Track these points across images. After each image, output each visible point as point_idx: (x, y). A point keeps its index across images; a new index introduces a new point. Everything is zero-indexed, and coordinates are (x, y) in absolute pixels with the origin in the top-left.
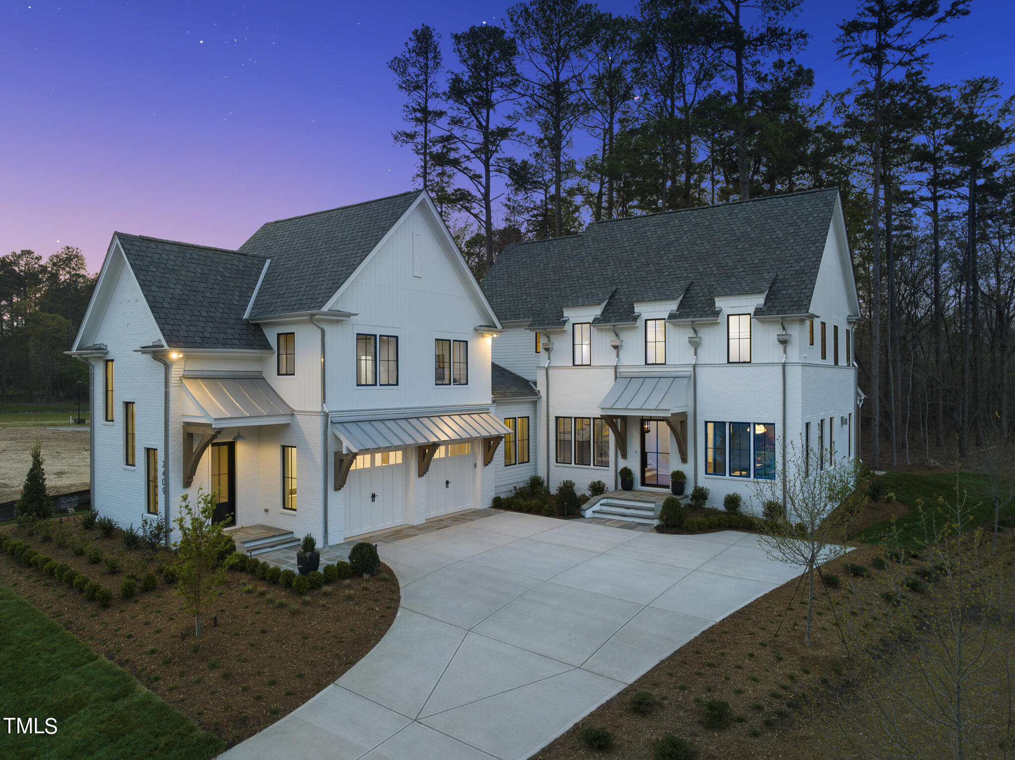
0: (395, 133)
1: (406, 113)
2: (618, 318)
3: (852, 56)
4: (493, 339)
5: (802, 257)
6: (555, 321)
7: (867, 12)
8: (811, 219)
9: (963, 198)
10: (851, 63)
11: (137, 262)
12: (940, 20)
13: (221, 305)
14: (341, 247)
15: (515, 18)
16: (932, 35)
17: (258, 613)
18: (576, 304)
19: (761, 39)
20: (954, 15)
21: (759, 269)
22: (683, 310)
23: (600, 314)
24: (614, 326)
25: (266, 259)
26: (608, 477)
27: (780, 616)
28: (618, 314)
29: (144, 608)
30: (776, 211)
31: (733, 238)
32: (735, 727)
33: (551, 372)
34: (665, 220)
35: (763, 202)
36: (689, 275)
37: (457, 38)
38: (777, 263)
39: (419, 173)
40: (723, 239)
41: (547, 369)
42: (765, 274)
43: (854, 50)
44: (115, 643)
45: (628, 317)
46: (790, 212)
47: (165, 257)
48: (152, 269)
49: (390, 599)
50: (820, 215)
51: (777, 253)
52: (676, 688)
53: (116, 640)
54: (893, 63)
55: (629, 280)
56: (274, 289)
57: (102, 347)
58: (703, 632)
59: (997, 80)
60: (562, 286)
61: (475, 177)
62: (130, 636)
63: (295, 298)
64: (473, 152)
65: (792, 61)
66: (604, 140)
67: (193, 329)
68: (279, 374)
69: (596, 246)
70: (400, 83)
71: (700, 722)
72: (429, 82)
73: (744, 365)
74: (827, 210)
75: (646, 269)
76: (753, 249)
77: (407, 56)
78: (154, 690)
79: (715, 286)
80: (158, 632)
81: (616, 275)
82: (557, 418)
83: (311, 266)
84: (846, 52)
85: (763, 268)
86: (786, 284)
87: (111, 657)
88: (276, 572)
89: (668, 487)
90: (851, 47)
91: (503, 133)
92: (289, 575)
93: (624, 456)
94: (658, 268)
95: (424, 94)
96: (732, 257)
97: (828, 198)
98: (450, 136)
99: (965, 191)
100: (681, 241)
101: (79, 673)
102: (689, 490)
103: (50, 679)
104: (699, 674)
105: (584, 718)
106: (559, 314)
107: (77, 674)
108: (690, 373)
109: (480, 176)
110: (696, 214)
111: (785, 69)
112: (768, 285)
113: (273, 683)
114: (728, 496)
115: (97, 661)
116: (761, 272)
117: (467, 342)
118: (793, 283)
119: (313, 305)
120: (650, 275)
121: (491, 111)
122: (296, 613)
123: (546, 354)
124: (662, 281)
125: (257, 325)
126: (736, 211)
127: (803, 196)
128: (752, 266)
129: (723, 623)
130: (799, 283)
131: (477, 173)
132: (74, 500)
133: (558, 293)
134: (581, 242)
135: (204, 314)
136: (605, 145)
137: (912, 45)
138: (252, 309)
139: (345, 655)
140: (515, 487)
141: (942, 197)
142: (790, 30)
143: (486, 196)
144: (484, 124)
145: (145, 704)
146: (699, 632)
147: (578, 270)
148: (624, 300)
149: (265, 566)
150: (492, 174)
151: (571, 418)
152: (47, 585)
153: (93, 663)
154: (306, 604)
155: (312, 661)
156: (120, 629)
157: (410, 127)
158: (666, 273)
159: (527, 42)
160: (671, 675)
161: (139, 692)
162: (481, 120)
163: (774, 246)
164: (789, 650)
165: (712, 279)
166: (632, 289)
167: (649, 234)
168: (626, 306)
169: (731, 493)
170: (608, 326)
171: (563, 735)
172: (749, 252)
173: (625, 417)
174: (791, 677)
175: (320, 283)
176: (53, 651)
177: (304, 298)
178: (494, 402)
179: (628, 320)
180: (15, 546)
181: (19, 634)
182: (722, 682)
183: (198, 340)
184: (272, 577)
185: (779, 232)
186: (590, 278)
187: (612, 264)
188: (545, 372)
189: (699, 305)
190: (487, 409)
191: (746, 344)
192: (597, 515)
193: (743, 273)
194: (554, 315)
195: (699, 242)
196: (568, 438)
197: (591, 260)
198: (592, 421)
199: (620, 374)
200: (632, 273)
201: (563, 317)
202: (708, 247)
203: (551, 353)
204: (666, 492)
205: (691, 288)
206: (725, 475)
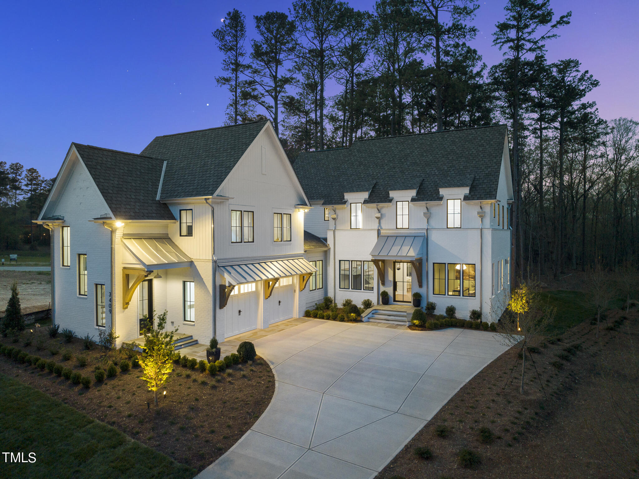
0: (217, 77)
1: (224, 65)
2: (380, 200)
3: (502, 44)
4: (305, 213)
5: (489, 165)
6: (339, 202)
7: (511, 18)
8: (492, 143)
9: (556, 128)
10: (501, 48)
11: (89, 163)
12: (553, 26)
13: (143, 191)
14: (217, 155)
15: (297, 8)
16: (550, 34)
17: (189, 388)
18: (352, 190)
19: (448, 31)
20: (561, 23)
21: (464, 172)
22: (419, 196)
23: (367, 197)
24: (377, 205)
25: (164, 160)
26: (373, 297)
27: (500, 377)
28: (379, 198)
29: (113, 388)
30: (470, 137)
31: (446, 153)
32: (497, 442)
33: (336, 232)
34: (402, 141)
35: (461, 131)
36: (421, 175)
37: (258, 19)
38: (474, 169)
39: (231, 103)
40: (439, 153)
41: (334, 231)
42: (468, 175)
43: (503, 40)
44: (102, 411)
45: (386, 200)
46: (479, 138)
47: (105, 159)
48: (99, 167)
49: (268, 376)
50: (497, 140)
51: (474, 162)
52: (457, 421)
53: (102, 409)
54: (526, 50)
55: (383, 177)
56: (175, 181)
57: (60, 217)
58: (461, 389)
59: (578, 61)
60: (341, 180)
61: (268, 108)
62: (110, 407)
63: (191, 187)
64: (267, 91)
65: (464, 44)
66: (346, 86)
67: (128, 207)
68: (181, 236)
69: (360, 155)
70: (220, 46)
71: (477, 440)
72: (238, 46)
73: (457, 229)
74: (501, 138)
75: (394, 170)
76: (459, 159)
77: (224, 29)
78: (138, 439)
79: (438, 182)
80: (128, 403)
81: (375, 174)
82: (340, 261)
83: (198, 166)
84: (499, 41)
85: (466, 172)
86: (481, 181)
87: (103, 420)
88: (194, 362)
89: (410, 302)
90: (501, 38)
91: (287, 81)
92: (202, 364)
93: (383, 284)
94: (401, 170)
95: (234, 53)
96: (446, 165)
97: (501, 130)
98: (254, 81)
99: (557, 124)
100: (414, 154)
101: (85, 432)
102: (424, 304)
103: (67, 437)
104: (468, 413)
105: (410, 442)
106: (341, 197)
107: (83, 432)
108: (424, 234)
109: (272, 107)
110: (421, 137)
111: (460, 49)
112: (471, 182)
113: (213, 432)
114: (448, 307)
115: (94, 424)
116: (466, 174)
117: (290, 214)
118: (485, 181)
119: (206, 192)
120: (397, 174)
121: (279, 67)
122: (214, 387)
123: (334, 221)
124: (405, 178)
125: (165, 204)
126: (446, 136)
127: (486, 129)
128: (460, 170)
129: (470, 382)
130: (489, 181)
131: (270, 105)
132: (32, 318)
133: (339, 184)
134: (350, 153)
135: (133, 197)
136: (347, 90)
137: (536, 40)
138: (161, 193)
139: (252, 412)
140: (316, 304)
141: (545, 128)
142: (465, 26)
143: (275, 119)
144: (274, 74)
145: (135, 449)
146: (459, 389)
147: (350, 170)
148: (382, 189)
149: (185, 359)
150: (279, 106)
151: (349, 261)
152: (41, 375)
153: (91, 425)
154: (218, 381)
155: (233, 417)
156: (102, 402)
157: (228, 74)
158: (407, 173)
159: (304, 23)
160: (452, 414)
161: (129, 442)
162: (272, 71)
163: (471, 158)
164: (513, 397)
165: (436, 177)
166: (386, 183)
167: (393, 148)
168: (383, 193)
169: (450, 305)
170: (374, 205)
171: (400, 452)
172: (457, 162)
173: (384, 260)
174: (519, 412)
175: (208, 178)
176: (62, 418)
177: (199, 187)
178: (305, 251)
179: (386, 202)
180: (11, 350)
181: (34, 408)
182: (482, 417)
183: (133, 214)
184: (192, 365)
185: (474, 150)
186: (359, 175)
187: (372, 166)
188: (332, 232)
189: (429, 194)
190: (302, 256)
191: (458, 217)
192: (371, 320)
193: (454, 174)
194: (339, 197)
195: (425, 154)
196: (347, 273)
197: (358, 164)
198: (362, 262)
199: (381, 234)
200: (385, 173)
201: (344, 199)
202: (431, 158)
203: (337, 221)
204: (409, 305)
205: (423, 183)
206: (445, 295)
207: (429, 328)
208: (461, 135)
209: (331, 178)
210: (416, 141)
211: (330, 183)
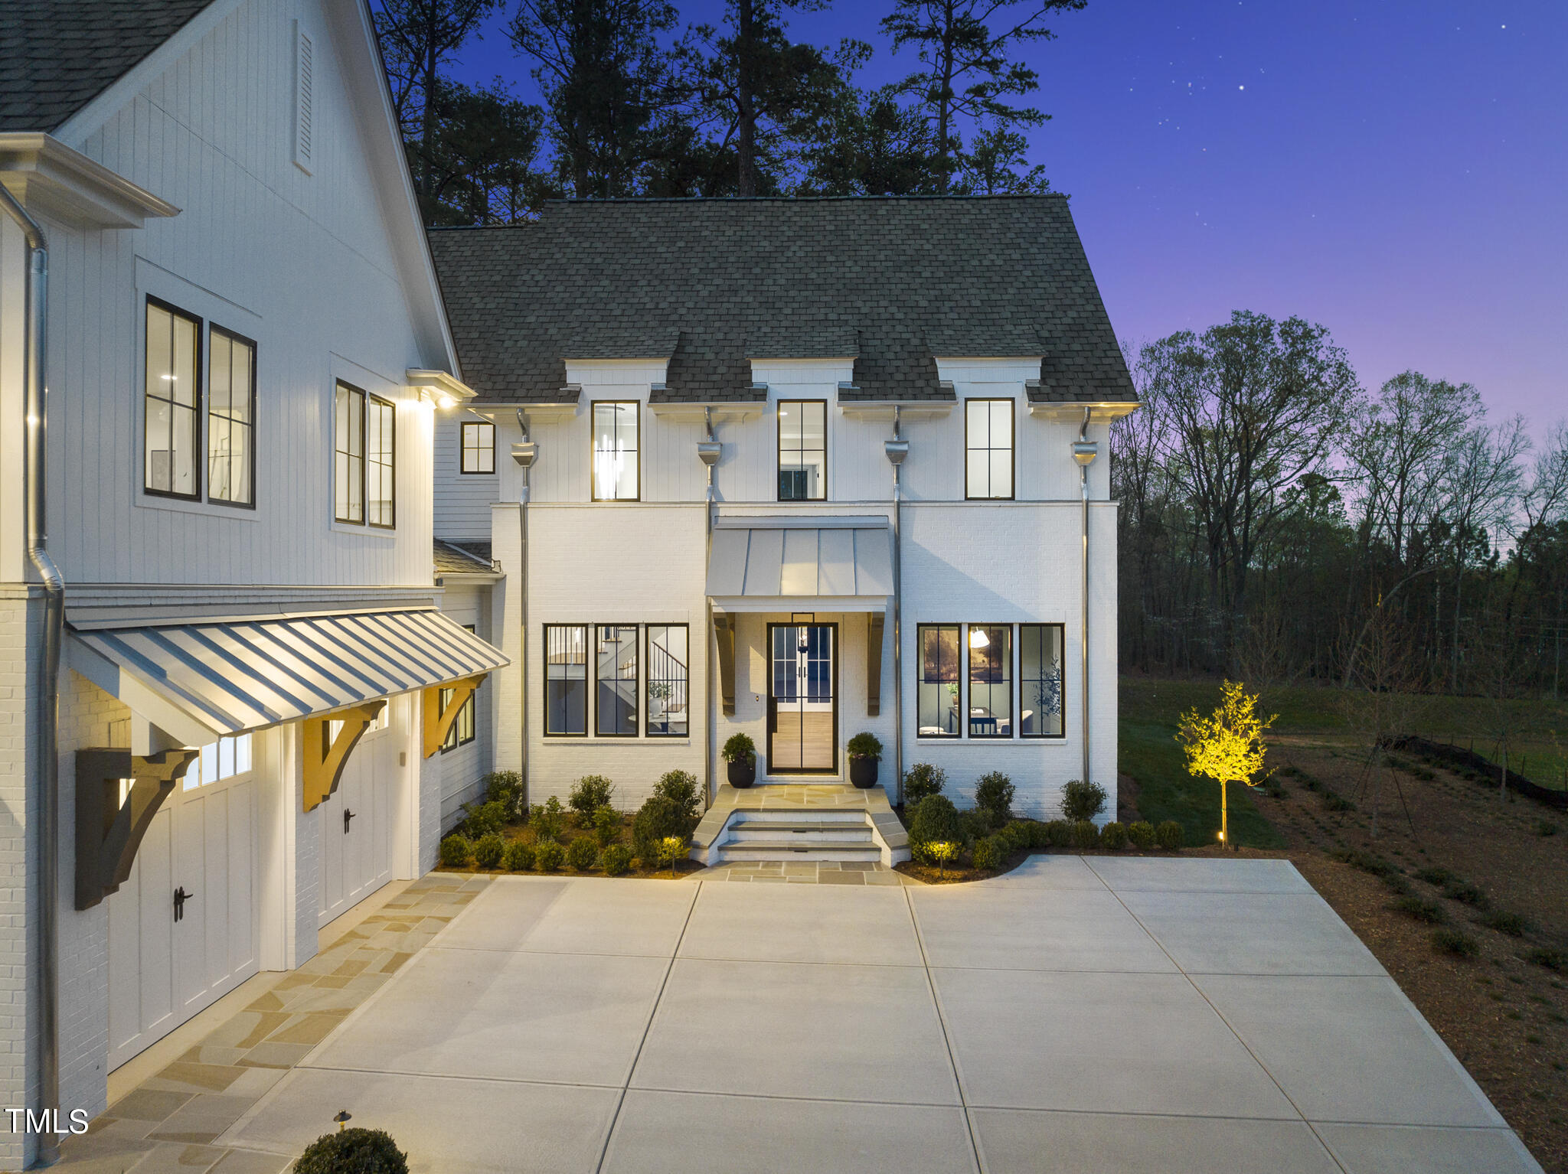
2: (715, 392)
5: (1066, 302)
6: (544, 391)
8: (1041, 240)
18: (595, 354)
21: (991, 316)
22: (866, 384)
23: (663, 379)
24: (710, 409)
26: (690, 760)
28: (711, 385)
31: (902, 258)
33: (533, 514)
34: (733, 213)
36: (844, 318)
38: (1021, 309)
40: (882, 257)
41: (524, 510)
42: (1009, 327)
45: (741, 391)
50: (1057, 236)
51: (1011, 291)
55: (702, 318)
60: (531, 319)
69: (586, 245)
73: (999, 504)
76: (956, 280)
79: (915, 341)
81: (664, 305)
82: (546, 626)
86: (1063, 346)
89: (841, 771)
93: (730, 709)
94: (762, 299)
96: (920, 292)
97: (1055, 210)
100: (789, 254)
108: (887, 520)
114: (982, 779)
117: (393, 406)
118: (1076, 347)
120: (751, 312)
123: (520, 470)
124: (784, 324)
126: (880, 212)
130: (1088, 347)
133: (524, 332)
134: (543, 235)
147: (557, 289)
148: (710, 356)
151: (586, 625)
158: (788, 311)
163: (997, 279)
165: (899, 328)
168: (722, 370)
170: (697, 408)
172: (951, 286)
178: (439, 582)
179: (742, 398)
185: (992, 257)
186: (601, 306)
187: (642, 283)
188: (516, 514)
189: (899, 377)
190: (430, 601)
191: (1002, 461)
192: (730, 856)
193: (963, 322)
194: (538, 378)
195: (830, 258)
196: (577, 674)
197: (586, 272)
198: (642, 631)
199: (720, 521)
200: (705, 305)
201: (565, 384)
202: (858, 269)
203: (532, 471)
204: (831, 783)
205: (864, 342)
206: (959, 736)
207: (989, 868)
208: (930, 211)
209: (477, 317)
210: (782, 219)
211: (475, 335)
